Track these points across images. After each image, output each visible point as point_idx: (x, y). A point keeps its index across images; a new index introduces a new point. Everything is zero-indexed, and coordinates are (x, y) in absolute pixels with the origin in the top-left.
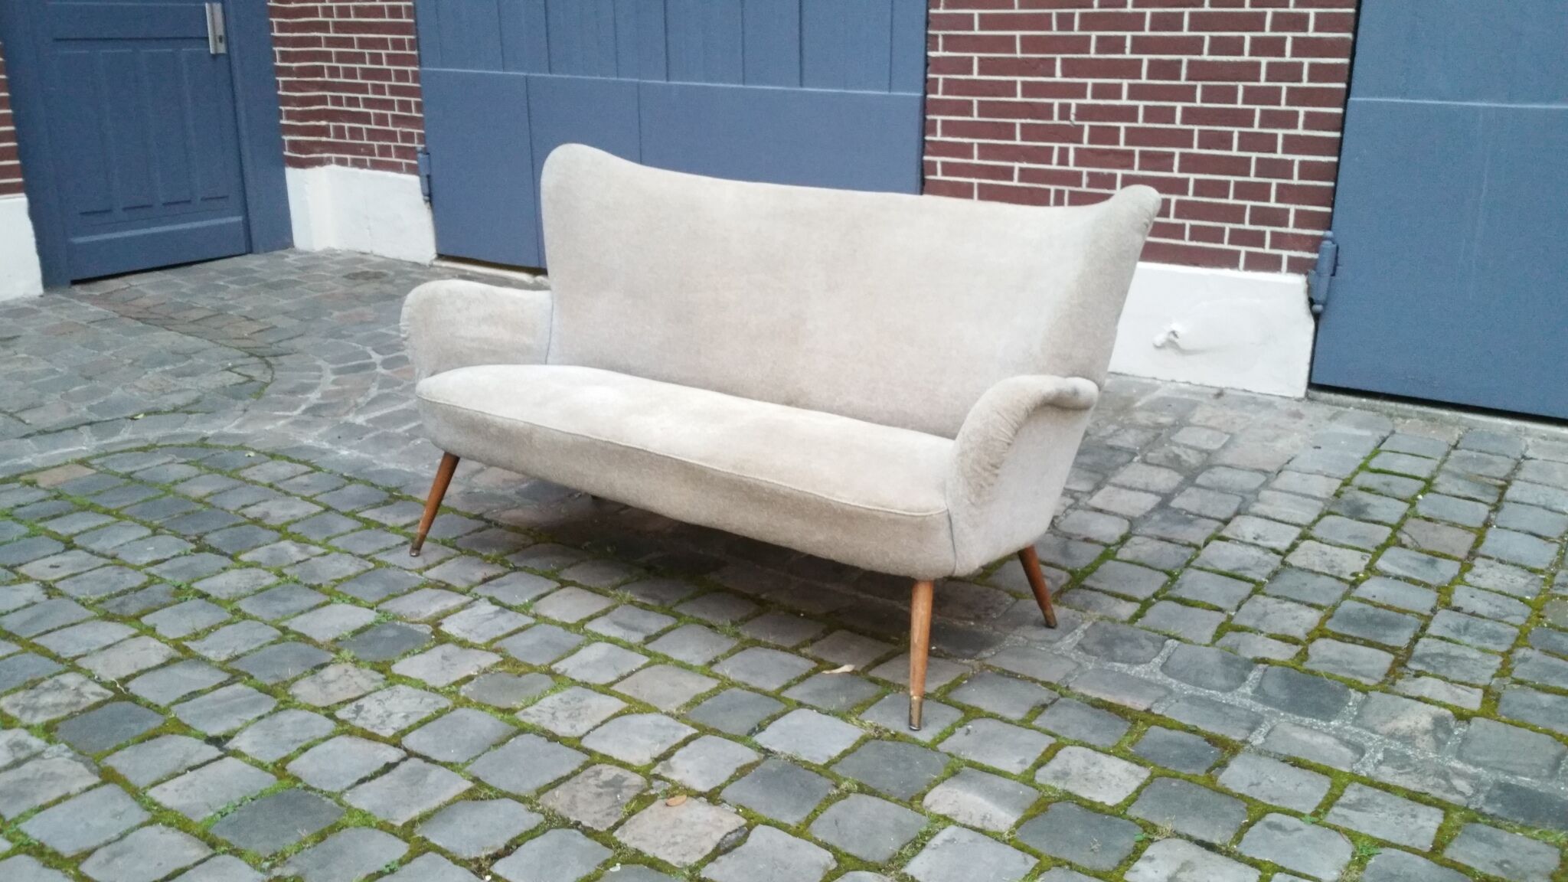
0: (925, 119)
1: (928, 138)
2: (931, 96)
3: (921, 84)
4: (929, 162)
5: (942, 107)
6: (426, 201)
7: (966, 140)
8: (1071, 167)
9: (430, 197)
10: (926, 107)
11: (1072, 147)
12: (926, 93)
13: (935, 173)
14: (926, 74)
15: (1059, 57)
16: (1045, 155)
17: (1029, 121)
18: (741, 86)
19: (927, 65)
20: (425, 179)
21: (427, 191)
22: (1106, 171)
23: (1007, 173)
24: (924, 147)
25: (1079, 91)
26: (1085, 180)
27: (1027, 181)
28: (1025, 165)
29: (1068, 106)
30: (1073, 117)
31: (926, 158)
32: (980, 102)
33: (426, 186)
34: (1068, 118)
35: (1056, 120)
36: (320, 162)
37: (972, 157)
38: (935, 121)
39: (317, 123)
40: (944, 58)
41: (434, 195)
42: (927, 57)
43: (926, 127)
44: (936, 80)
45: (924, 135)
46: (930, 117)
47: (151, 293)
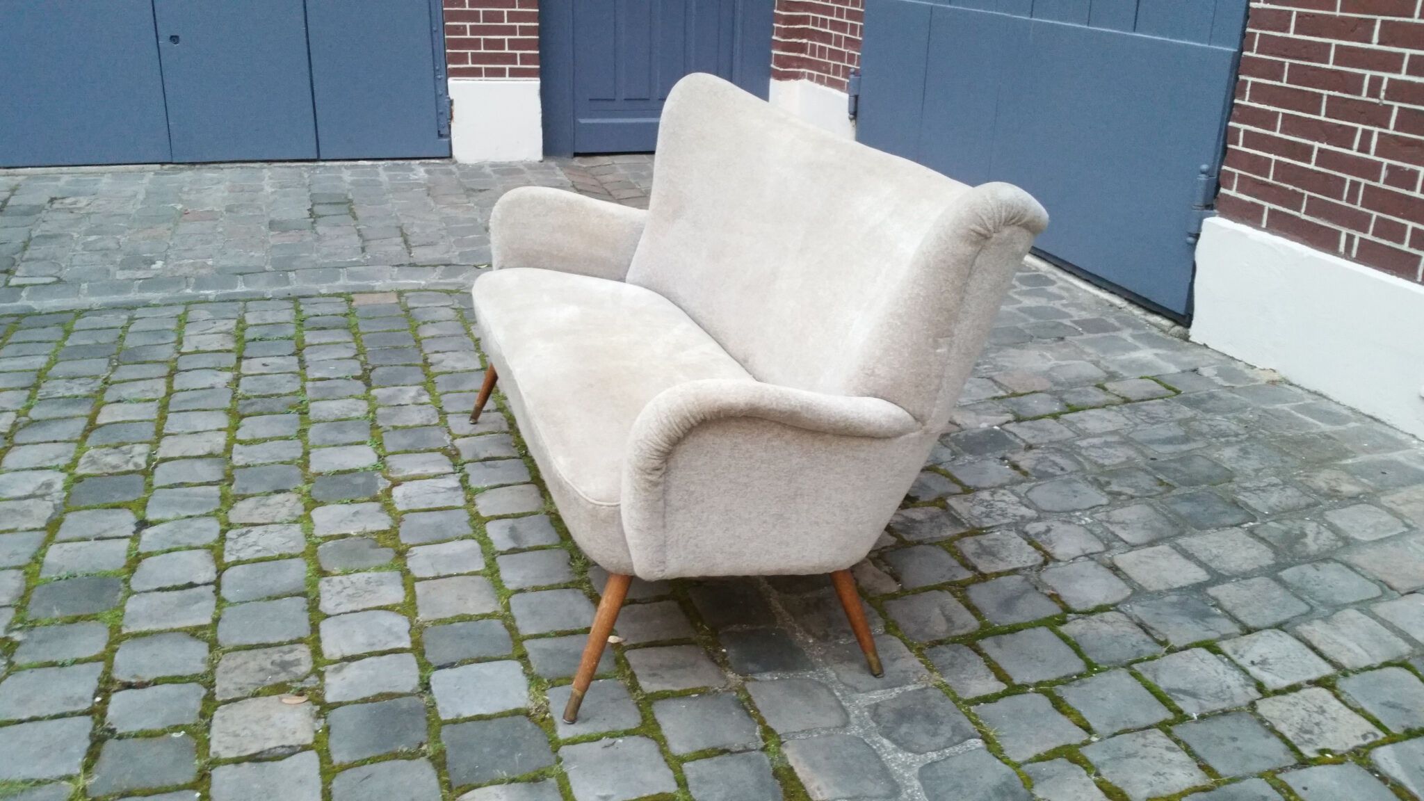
0: (1237, 79)
1: (1236, 101)
2: (1245, 53)
3: (1237, 39)
4: (1233, 128)
5: (1256, 67)
6: (851, 119)
7: (1272, 109)
8: (1371, 156)
9: (854, 114)
10: (1239, 65)
11: (1376, 130)
12: (1241, 50)
13: (1236, 143)
14: (1245, 27)
15: (1379, 19)
16: (1345, 137)
17: (1337, 94)
18: (1085, 27)
19: (1247, 17)
20: (853, 98)
21: (852, 110)
22: (1408, 166)
23: (1305, 153)
24: (1231, 110)
25: (1393, 63)
26: (1384, 173)
27: (1323, 166)
28: (1325, 146)
29: (1380, 79)
30: (1383, 94)
31: (1231, 124)
32: (1291, 65)
33: (853, 103)
34: (1377, 96)
35: (1364, 97)
36: (796, 76)
37: (1274, 130)
38: (1246, 82)
39: (799, 41)
40: (1263, 10)
41: (858, 114)
42: (1248, 8)
43: (1236, 88)
44: (1254, 34)
45: (1233, 97)
46: (1242, 77)
47: (622, 171)
